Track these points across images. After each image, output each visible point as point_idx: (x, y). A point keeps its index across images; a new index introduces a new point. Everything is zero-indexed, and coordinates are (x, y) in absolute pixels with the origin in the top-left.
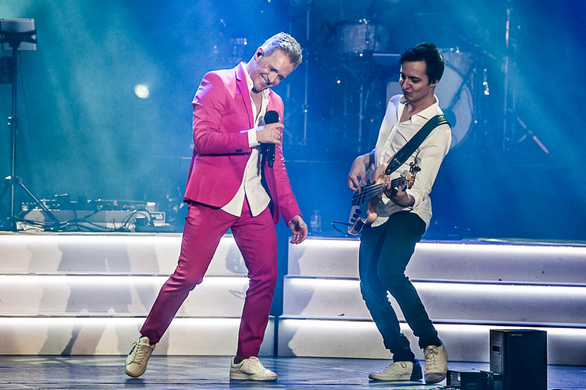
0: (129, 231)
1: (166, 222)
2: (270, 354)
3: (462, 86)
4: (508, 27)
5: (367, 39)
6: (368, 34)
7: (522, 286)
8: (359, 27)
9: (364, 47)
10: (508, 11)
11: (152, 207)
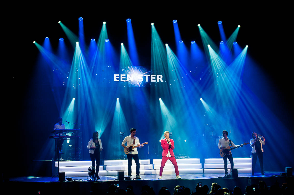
2: (203, 173)
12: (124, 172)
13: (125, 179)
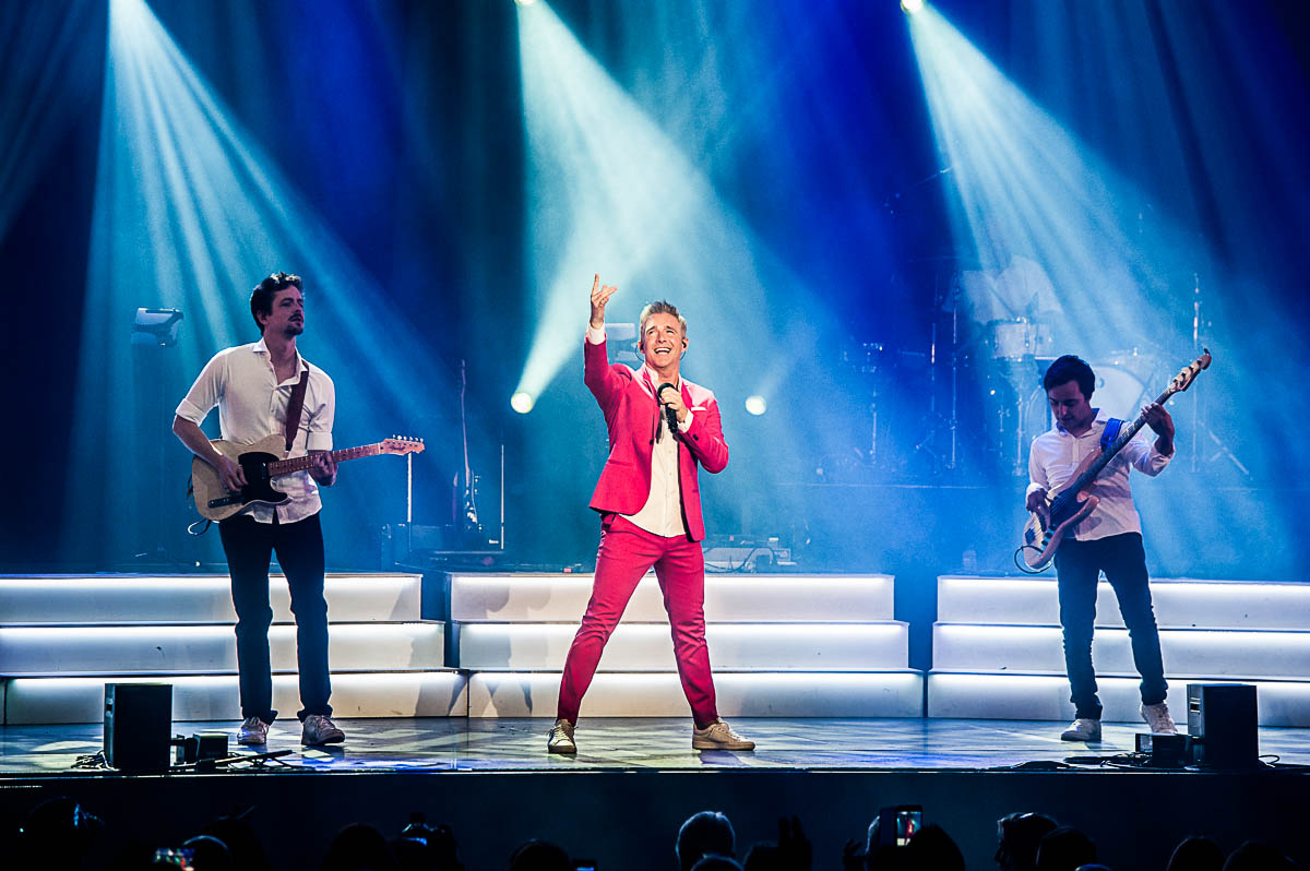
0: (749, 572)
1: (792, 561)
2: (918, 715)
3: (1141, 395)
4: (1196, 324)
5: (1027, 342)
6: (1027, 335)
7: (1225, 633)
8: (1017, 326)
9: (1023, 351)
10: (1196, 304)
11: (775, 542)
12: (169, 687)
13: (173, 758)
